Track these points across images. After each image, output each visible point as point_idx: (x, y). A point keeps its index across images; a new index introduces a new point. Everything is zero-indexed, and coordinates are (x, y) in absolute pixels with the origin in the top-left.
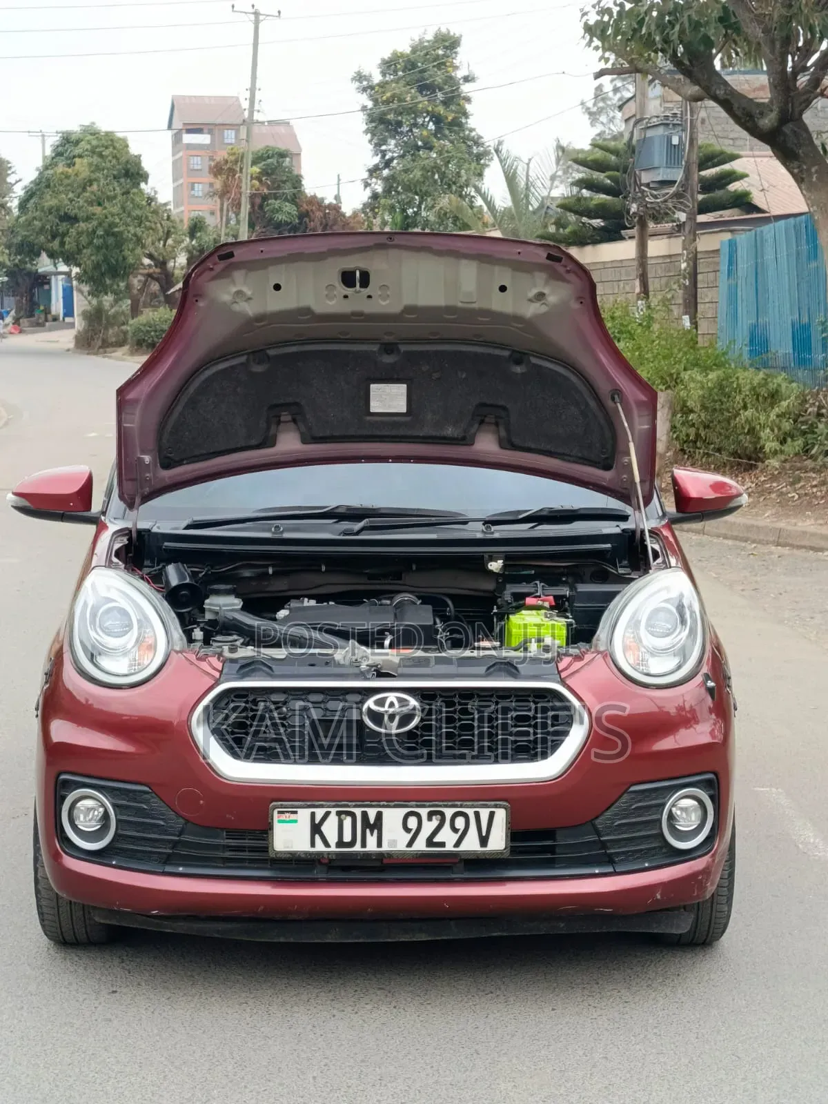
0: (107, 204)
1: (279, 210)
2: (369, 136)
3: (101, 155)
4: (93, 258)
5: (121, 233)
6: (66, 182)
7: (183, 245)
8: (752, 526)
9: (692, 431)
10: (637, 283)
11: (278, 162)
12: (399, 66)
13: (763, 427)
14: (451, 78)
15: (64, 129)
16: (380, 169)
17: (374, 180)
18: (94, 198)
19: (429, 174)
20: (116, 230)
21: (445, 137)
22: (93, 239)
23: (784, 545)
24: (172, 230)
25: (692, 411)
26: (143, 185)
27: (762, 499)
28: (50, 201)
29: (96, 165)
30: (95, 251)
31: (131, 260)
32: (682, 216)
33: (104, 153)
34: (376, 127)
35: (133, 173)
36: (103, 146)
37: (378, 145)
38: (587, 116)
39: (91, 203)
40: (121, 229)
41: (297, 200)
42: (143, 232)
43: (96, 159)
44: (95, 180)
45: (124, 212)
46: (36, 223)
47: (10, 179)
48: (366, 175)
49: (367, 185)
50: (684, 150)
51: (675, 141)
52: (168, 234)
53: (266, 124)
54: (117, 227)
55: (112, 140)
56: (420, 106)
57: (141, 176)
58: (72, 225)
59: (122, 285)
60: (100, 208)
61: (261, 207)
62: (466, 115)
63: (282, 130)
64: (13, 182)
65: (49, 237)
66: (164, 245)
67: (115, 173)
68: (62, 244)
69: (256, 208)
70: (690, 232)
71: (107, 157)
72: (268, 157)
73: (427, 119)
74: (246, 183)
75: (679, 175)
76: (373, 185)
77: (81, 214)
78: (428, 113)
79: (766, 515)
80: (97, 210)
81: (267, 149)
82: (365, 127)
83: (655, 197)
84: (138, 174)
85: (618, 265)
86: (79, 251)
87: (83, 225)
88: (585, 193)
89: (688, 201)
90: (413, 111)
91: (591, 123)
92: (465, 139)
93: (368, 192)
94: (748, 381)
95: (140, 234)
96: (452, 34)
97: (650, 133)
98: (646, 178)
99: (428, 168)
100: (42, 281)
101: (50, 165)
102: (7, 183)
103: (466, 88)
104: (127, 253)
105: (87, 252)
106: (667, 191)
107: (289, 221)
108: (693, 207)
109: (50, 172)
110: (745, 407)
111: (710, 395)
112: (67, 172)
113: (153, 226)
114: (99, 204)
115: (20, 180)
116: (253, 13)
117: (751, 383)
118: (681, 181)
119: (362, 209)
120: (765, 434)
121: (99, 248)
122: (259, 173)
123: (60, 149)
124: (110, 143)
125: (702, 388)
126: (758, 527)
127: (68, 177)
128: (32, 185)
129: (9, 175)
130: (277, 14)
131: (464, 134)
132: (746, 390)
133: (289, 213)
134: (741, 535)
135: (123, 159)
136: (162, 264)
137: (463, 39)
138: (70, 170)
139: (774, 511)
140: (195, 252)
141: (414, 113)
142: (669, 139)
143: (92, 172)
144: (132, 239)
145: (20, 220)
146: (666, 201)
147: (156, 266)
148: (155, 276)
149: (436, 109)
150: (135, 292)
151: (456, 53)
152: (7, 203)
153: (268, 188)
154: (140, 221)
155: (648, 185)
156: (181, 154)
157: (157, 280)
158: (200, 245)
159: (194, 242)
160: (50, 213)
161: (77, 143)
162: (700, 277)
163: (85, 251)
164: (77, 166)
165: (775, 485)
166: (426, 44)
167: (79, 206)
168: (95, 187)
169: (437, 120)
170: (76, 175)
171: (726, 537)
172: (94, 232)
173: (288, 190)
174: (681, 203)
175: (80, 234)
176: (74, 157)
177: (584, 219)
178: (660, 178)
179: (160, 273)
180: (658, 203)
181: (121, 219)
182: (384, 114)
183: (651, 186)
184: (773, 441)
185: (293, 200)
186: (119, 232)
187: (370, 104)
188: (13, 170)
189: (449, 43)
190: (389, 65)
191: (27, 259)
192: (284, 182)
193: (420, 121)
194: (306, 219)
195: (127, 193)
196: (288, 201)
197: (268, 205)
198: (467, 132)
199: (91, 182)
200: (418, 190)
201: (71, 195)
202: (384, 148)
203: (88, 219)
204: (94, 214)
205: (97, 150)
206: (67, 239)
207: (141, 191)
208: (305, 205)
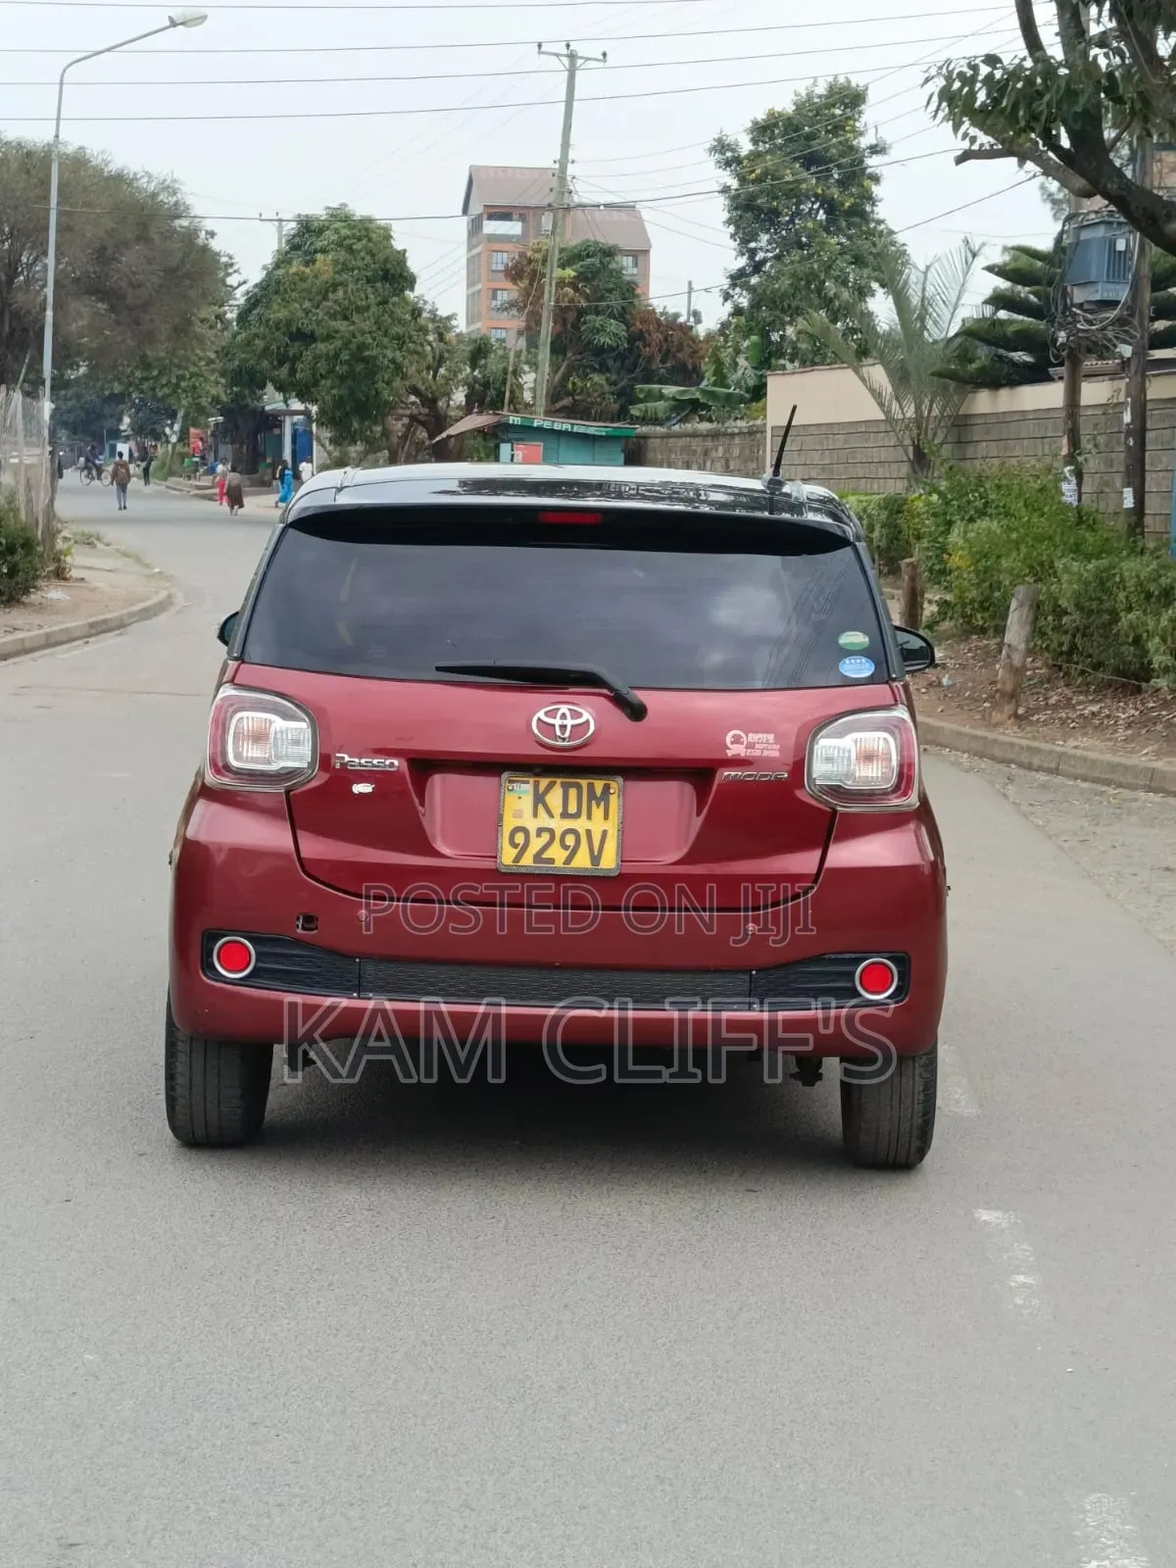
0: (356, 317)
1: (601, 330)
2: (732, 229)
3: (350, 249)
4: (334, 392)
5: (375, 358)
6: (302, 286)
7: (460, 377)
8: (1118, 765)
9: (1066, 639)
10: (1065, 441)
11: (601, 263)
12: (777, 131)
13: (1151, 635)
14: (851, 148)
15: (304, 212)
16: (747, 276)
17: (738, 290)
18: (337, 308)
19: (803, 283)
20: (367, 353)
21: (839, 230)
22: (335, 366)
23: (1156, 791)
24: (446, 355)
25: (1066, 613)
26: (407, 293)
27: (1144, 731)
28: (277, 312)
29: (343, 264)
30: (337, 382)
31: (386, 395)
32: (1127, 351)
33: (354, 247)
34: (741, 217)
35: (394, 275)
36: (354, 236)
37: (745, 240)
38: (1049, 205)
39: (333, 316)
40: (374, 352)
41: (628, 317)
42: (404, 357)
43: (343, 255)
44: (341, 284)
45: (379, 329)
46: (257, 342)
47: (232, 281)
48: (725, 283)
49: (727, 297)
50: (1131, 259)
51: (1121, 245)
52: (440, 361)
53: (602, 207)
54: (368, 349)
55: (366, 229)
56: (804, 186)
57: (405, 279)
58: (307, 346)
59: (378, 429)
60: (345, 323)
61: (576, 326)
62: (870, 198)
63: (623, 216)
64: (235, 285)
65: (275, 363)
66: (435, 376)
67: (369, 274)
68: (293, 371)
69: (569, 326)
70: (1136, 372)
71: (359, 252)
72: (588, 256)
73: (816, 206)
74: (550, 292)
75: (1123, 294)
76: (736, 297)
77: (320, 331)
78: (816, 196)
79: (1145, 751)
80: (341, 325)
81: (587, 245)
82: (726, 215)
83: (1090, 322)
84: (401, 276)
85: (1043, 415)
86: (316, 384)
87: (322, 347)
88: (1003, 314)
89: (1135, 330)
90: (795, 194)
91: (1055, 215)
92: (872, 233)
93: (729, 307)
94: (1134, 574)
95: (400, 360)
96: (854, 84)
97: (1085, 235)
98: (1079, 296)
99: (801, 275)
100: (273, 421)
101: (283, 262)
102: (227, 286)
103: (873, 162)
104: (380, 385)
105: (326, 383)
106: (1108, 315)
107: (614, 345)
108: (1142, 338)
109: (281, 272)
110: (1130, 609)
111: (1087, 591)
112: (303, 272)
113: (420, 349)
114: (346, 318)
115: (245, 282)
116: (567, 56)
117: (1138, 577)
118: (1126, 302)
119: (719, 330)
120: (1153, 644)
121: (342, 378)
122: (575, 277)
123: (297, 240)
124: (363, 233)
125: (1079, 580)
126: (1126, 767)
127: (303, 279)
128: (256, 290)
129: (230, 274)
130: (601, 57)
131: (868, 227)
132: (1131, 584)
133: (615, 335)
134: (1103, 776)
135: (381, 257)
136: (430, 402)
137: (869, 92)
138: (308, 270)
139: (1156, 747)
140: (477, 386)
141: (796, 196)
142: (1112, 244)
143: (338, 273)
144: (388, 367)
145: (239, 338)
146: (1104, 329)
147: (423, 405)
148: (421, 418)
149: (828, 192)
150: (395, 440)
151: (860, 112)
152: (225, 313)
153: (587, 299)
154: (400, 341)
155: (1080, 306)
156: (478, 249)
157: (423, 424)
158: (484, 377)
159: (476, 373)
160: (278, 329)
161: (320, 231)
162: (1150, 435)
163: (323, 382)
164: (318, 264)
165: (1164, 713)
166: (816, 100)
167: (317, 319)
168: (340, 293)
169: (831, 207)
170: (316, 276)
171: (1085, 779)
172: (337, 355)
173: (615, 302)
174: (1126, 332)
175: (316, 358)
176: (316, 252)
177: (1001, 351)
178: (1098, 297)
179: (428, 415)
180: (1093, 331)
181: (374, 339)
182: (752, 197)
183: (1086, 307)
184: (1164, 653)
185: (621, 316)
186: (371, 357)
187: (734, 184)
188: (235, 267)
189: (850, 99)
190: (762, 130)
191: (247, 392)
192: (610, 291)
193: (805, 207)
194: (640, 344)
195: (385, 302)
196: (615, 318)
197: (585, 323)
198: (872, 225)
199: (335, 286)
200: (786, 306)
201: (307, 304)
202: (753, 245)
203: (329, 338)
204: (337, 332)
205: (345, 242)
206: (299, 366)
207: (405, 300)
208: (638, 323)
